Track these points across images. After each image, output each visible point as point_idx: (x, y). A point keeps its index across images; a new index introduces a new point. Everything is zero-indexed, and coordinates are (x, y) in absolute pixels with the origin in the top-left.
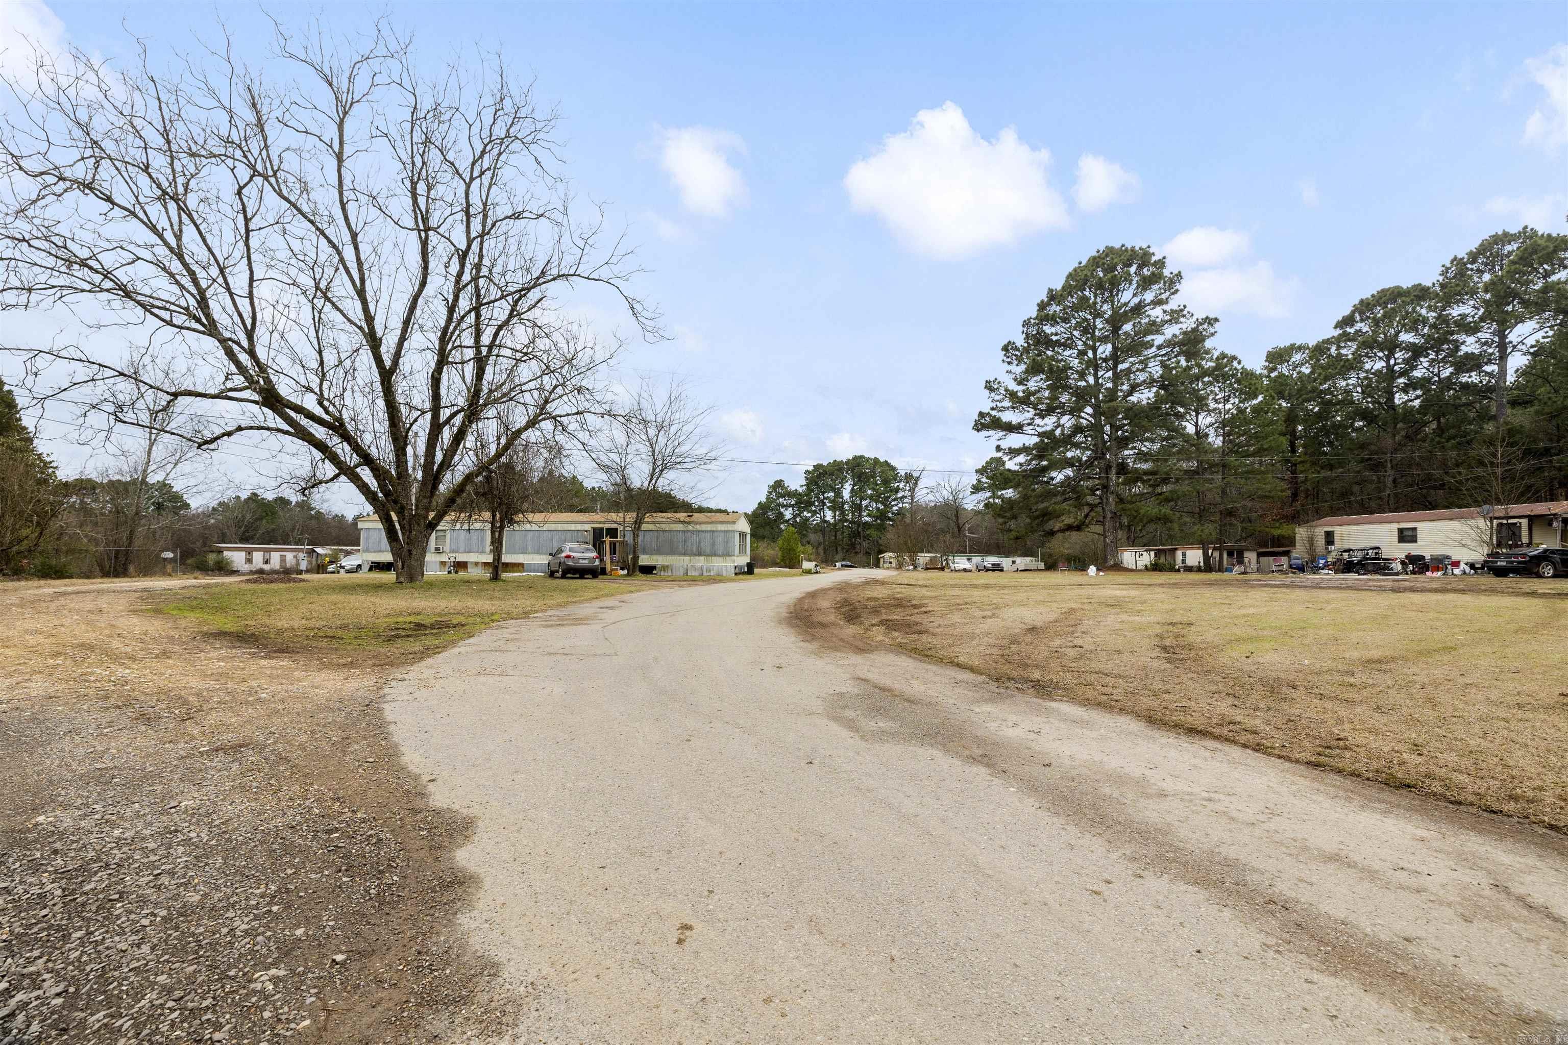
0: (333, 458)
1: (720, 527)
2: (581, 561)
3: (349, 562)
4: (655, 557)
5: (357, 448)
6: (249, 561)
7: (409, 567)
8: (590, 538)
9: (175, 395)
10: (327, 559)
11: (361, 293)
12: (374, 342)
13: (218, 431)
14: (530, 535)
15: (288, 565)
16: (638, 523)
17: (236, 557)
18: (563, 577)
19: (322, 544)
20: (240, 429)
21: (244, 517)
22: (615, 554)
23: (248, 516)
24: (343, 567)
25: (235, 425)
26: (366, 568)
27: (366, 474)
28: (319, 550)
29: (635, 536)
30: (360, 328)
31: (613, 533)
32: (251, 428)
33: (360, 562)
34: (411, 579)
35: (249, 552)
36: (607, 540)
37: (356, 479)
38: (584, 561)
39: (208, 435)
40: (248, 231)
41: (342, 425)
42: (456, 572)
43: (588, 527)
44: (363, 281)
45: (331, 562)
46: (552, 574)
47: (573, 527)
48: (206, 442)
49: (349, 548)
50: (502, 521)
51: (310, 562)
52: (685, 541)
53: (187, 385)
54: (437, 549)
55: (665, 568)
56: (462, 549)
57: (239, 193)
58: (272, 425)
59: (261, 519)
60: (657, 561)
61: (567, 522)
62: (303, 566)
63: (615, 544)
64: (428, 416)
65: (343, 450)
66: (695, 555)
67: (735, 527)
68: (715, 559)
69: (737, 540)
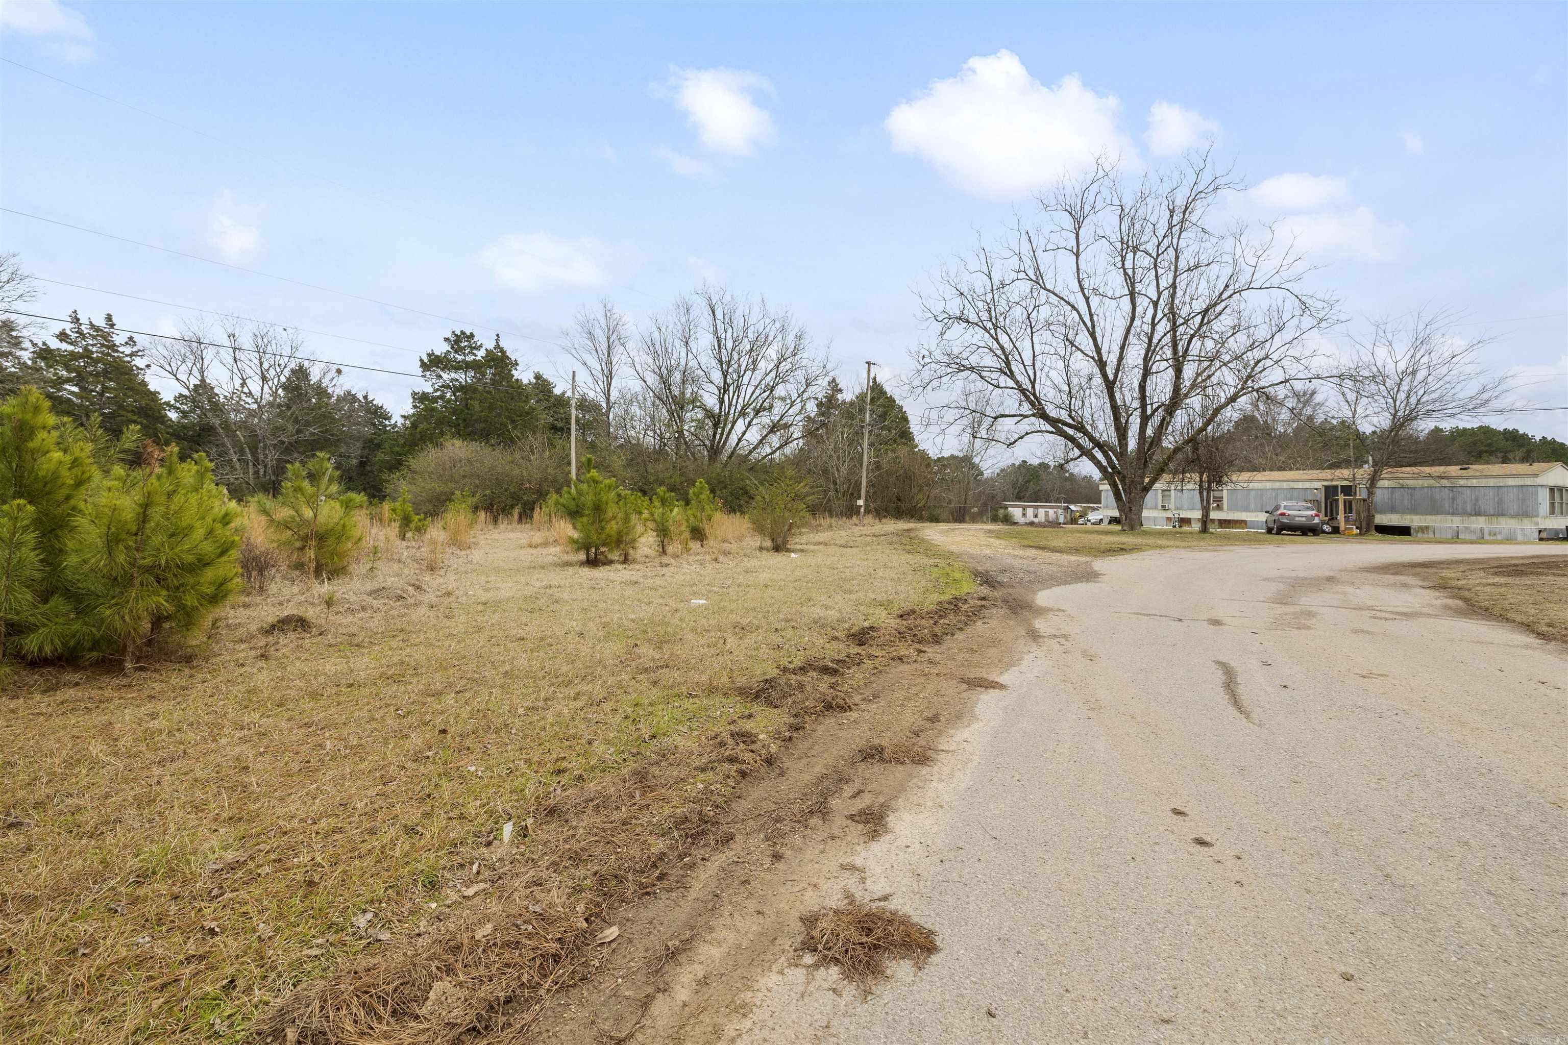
0: (1079, 447)
1: (1511, 482)
2: (1297, 519)
3: (1093, 517)
4: (1408, 517)
5: (1092, 439)
6: (1024, 515)
7: (1130, 519)
8: (1321, 496)
9: (996, 418)
10: (1078, 514)
11: (1093, 335)
12: (1102, 364)
13: (1016, 436)
14: (1253, 493)
15: (1051, 519)
16: (1373, 480)
17: (1016, 513)
18: (1279, 533)
19: (1075, 502)
20: (1027, 434)
21: (1017, 480)
22: (1351, 512)
23: (1020, 480)
24: (1089, 521)
25: (1024, 432)
26: (1106, 521)
27: (1099, 455)
28: (1073, 507)
29: (1370, 493)
30: (1093, 358)
31: (1347, 490)
32: (1033, 432)
33: (1101, 517)
34: (1132, 528)
35: (1024, 508)
36: (1341, 498)
37: (1093, 458)
38: (1300, 519)
39: (1012, 440)
40: (1032, 333)
41: (1083, 426)
42: (1180, 527)
43: (1319, 485)
44: (1093, 326)
45: (1081, 517)
46: (1269, 531)
47: (1300, 485)
48: (1011, 444)
49: (1095, 505)
50: (1209, 483)
51: (1065, 517)
52: (1453, 499)
53: (1001, 411)
54: (1163, 507)
55: (1424, 529)
56: (1186, 507)
57: (1029, 318)
58: (1043, 429)
59: (1028, 482)
60: (1412, 521)
61: (1293, 481)
62: (1061, 520)
63: (1350, 502)
64: (1139, 410)
65: (1085, 442)
66: (1470, 515)
67: (1539, 481)
68: (1502, 520)
69: (1544, 497)
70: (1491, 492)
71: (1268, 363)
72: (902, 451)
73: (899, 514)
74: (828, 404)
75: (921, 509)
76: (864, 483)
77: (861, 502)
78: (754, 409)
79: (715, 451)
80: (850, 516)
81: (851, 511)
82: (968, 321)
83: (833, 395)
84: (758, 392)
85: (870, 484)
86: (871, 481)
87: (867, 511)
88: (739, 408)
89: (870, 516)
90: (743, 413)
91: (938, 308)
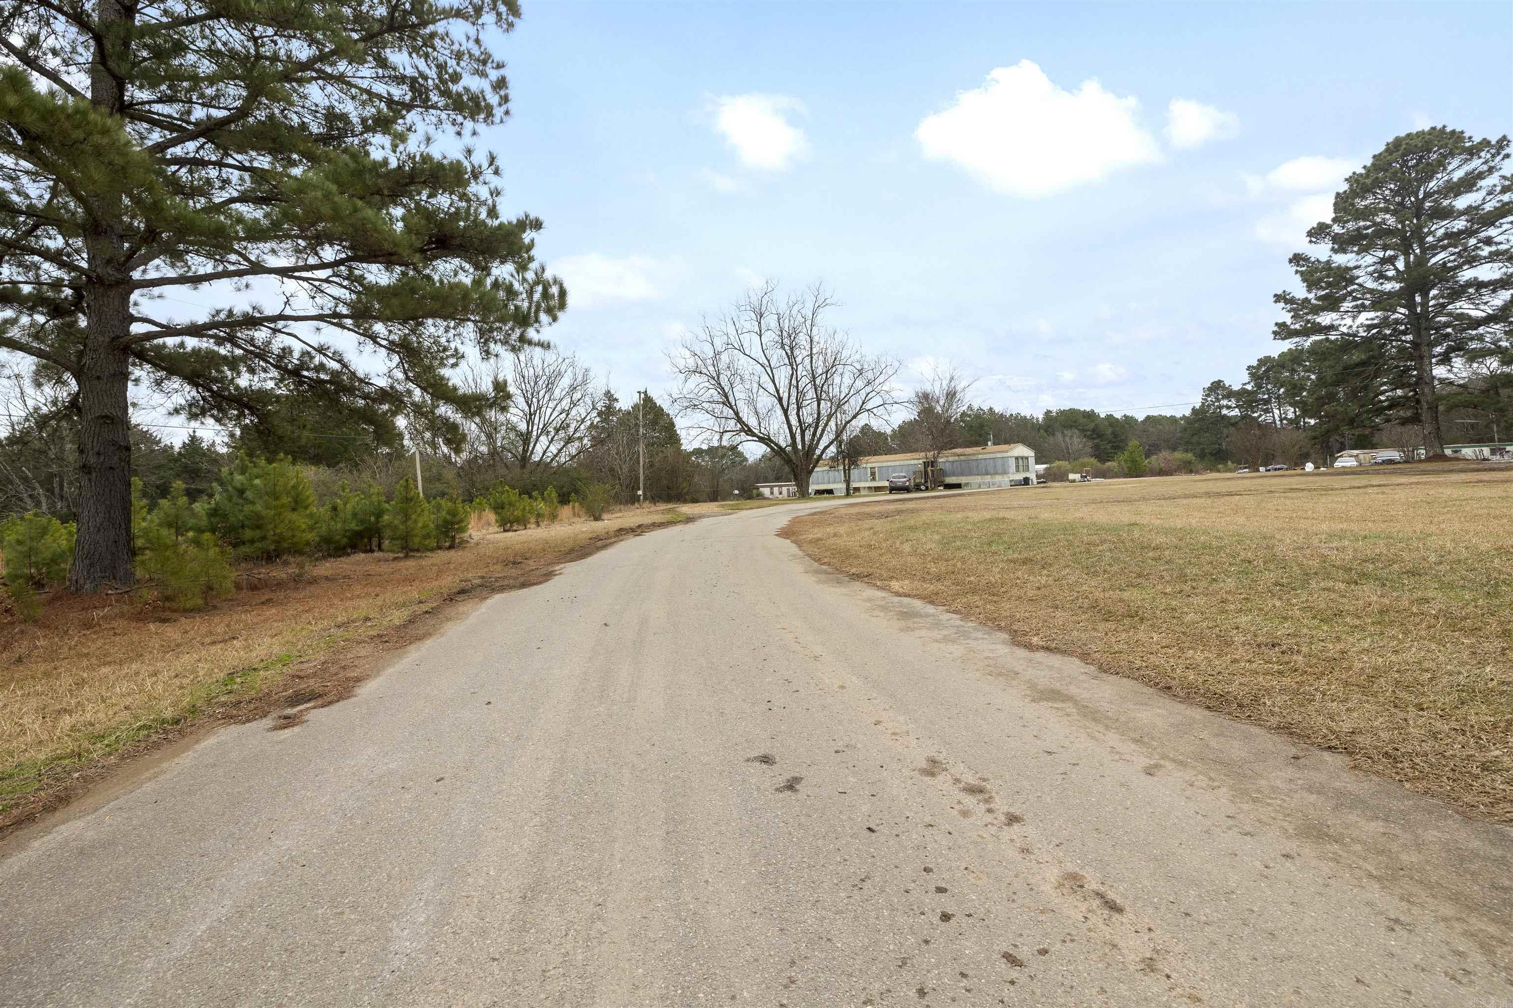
1: (999, 455)
2: (898, 484)
4: (960, 478)
6: (772, 493)
7: (802, 491)
17: (766, 491)
34: (804, 496)
35: (772, 488)
38: (900, 484)
50: (849, 465)
52: (977, 466)
55: (967, 484)
60: (961, 480)
66: (985, 475)
67: (1009, 454)
68: (997, 476)
69: (1012, 462)
70: (991, 461)
71: (874, 393)
72: (670, 450)
73: (669, 499)
74: (608, 412)
75: (687, 493)
76: (642, 478)
77: (640, 492)
78: (555, 428)
79: (524, 459)
80: (633, 503)
81: (633, 500)
82: (701, 373)
83: (610, 405)
84: (555, 414)
85: (647, 478)
86: (647, 476)
87: (645, 499)
88: (541, 426)
89: (647, 502)
90: (544, 431)
91: (681, 364)
